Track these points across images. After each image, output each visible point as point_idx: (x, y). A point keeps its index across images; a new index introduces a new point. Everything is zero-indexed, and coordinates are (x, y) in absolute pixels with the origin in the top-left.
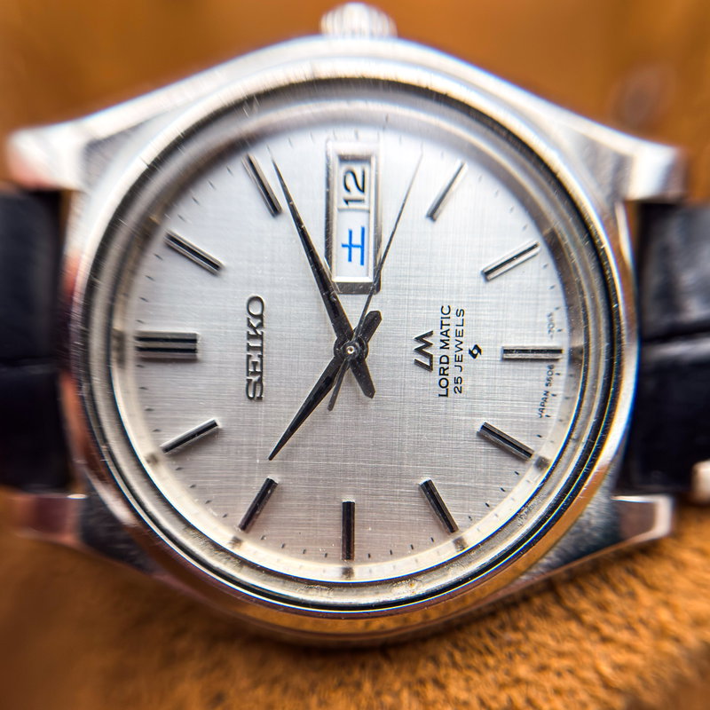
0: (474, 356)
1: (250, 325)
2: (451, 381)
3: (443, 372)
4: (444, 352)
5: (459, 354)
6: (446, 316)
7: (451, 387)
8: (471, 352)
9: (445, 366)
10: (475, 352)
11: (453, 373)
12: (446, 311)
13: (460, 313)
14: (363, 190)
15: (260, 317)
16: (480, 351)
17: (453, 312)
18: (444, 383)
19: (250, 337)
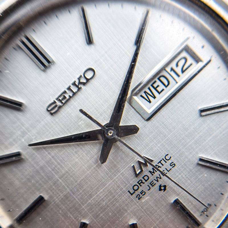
0: (160, 190)
1: (79, 79)
2: (140, 191)
3: (140, 183)
4: (149, 175)
5: (155, 182)
6: (166, 160)
7: (137, 193)
8: (160, 186)
9: (144, 181)
10: (162, 188)
11: (144, 187)
12: (167, 158)
13: (173, 165)
14: (183, 72)
15: (88, 80)
16: (165, 190)
17: (170, 161)
18: (136, 188)
19: (74, 84)
